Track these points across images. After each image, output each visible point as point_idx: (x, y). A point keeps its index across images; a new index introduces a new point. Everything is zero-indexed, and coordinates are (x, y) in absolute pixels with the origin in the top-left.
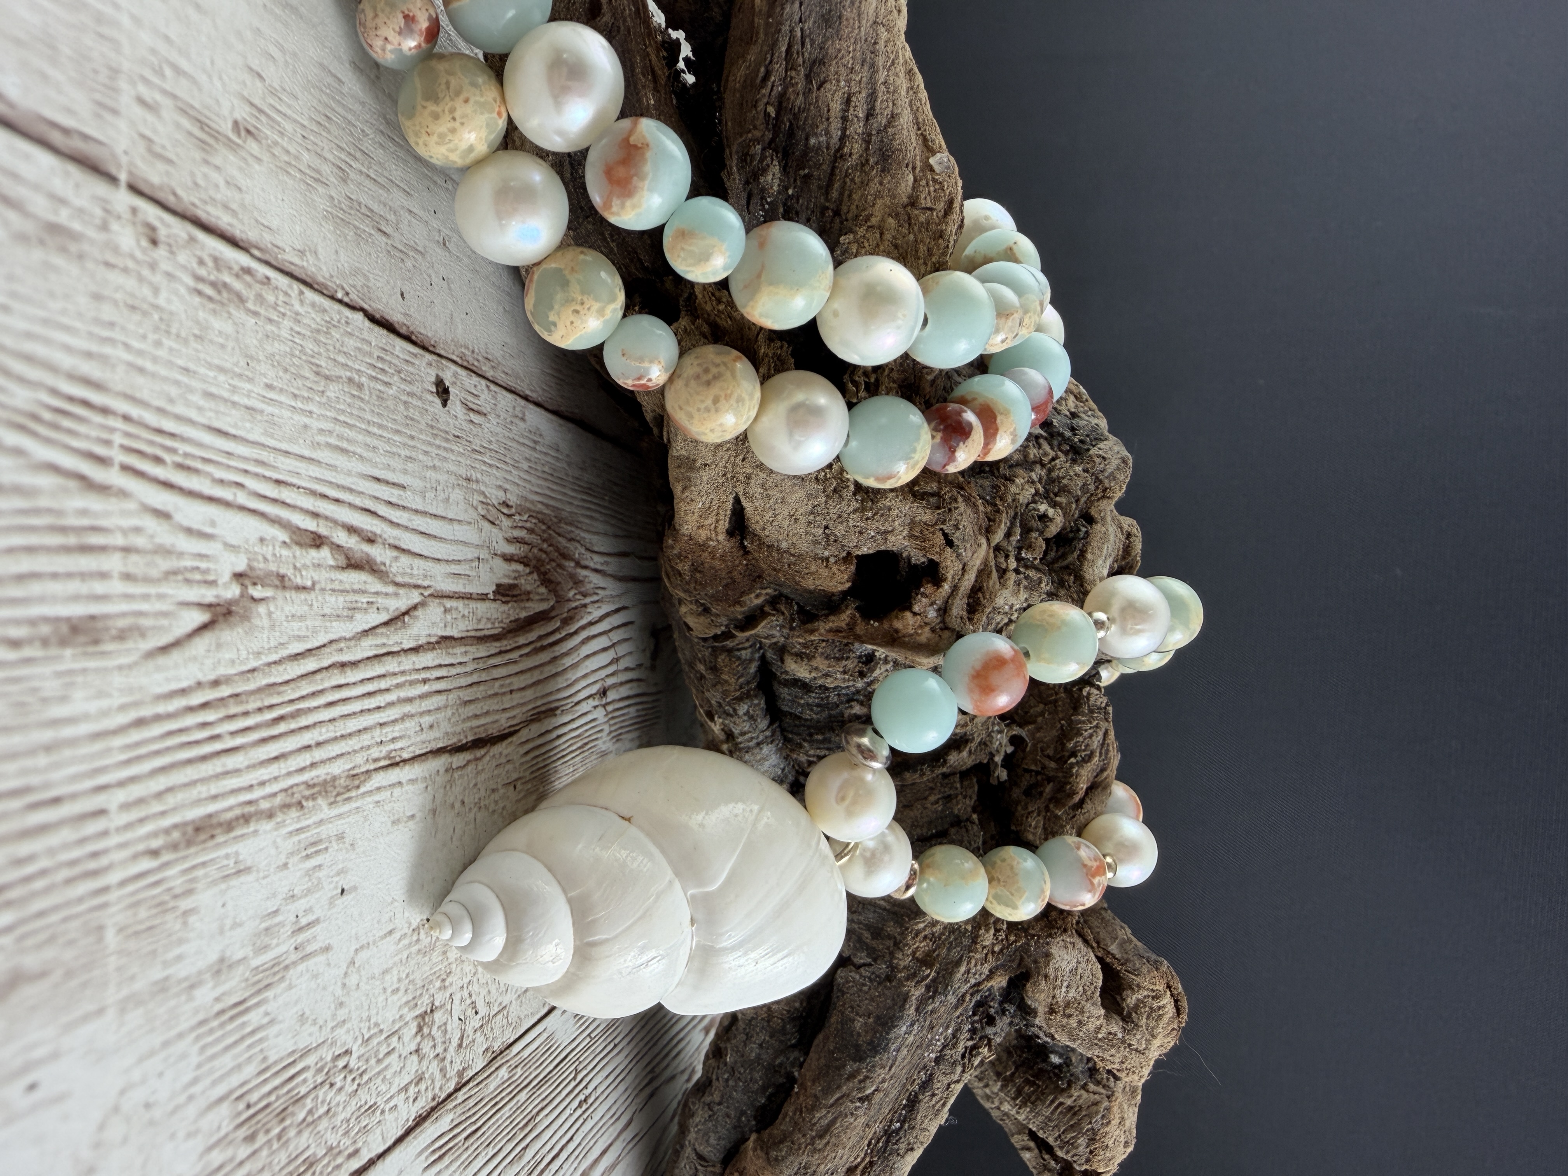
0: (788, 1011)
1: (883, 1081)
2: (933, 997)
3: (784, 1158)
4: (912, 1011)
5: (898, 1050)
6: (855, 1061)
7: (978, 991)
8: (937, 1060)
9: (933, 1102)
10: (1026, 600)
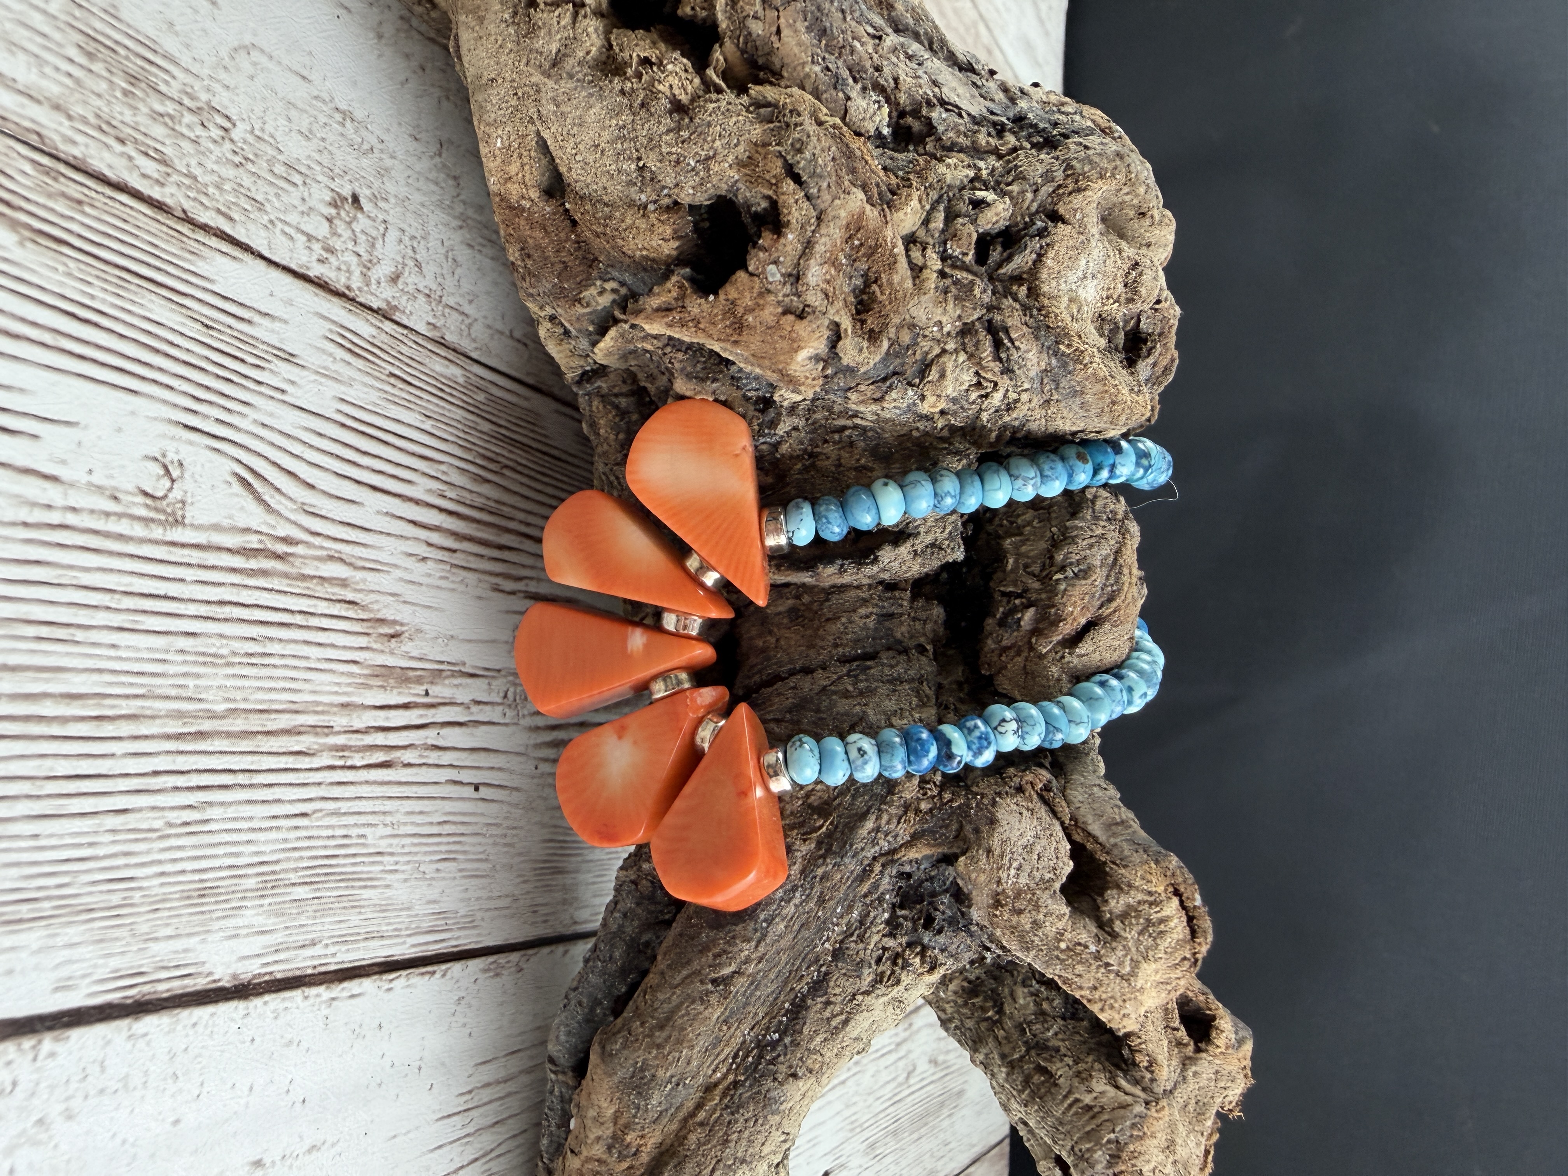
1: (747, 960)
2: (824, 857)
3: (619, 1053)
8: (838, 954)
10: (959, 317)
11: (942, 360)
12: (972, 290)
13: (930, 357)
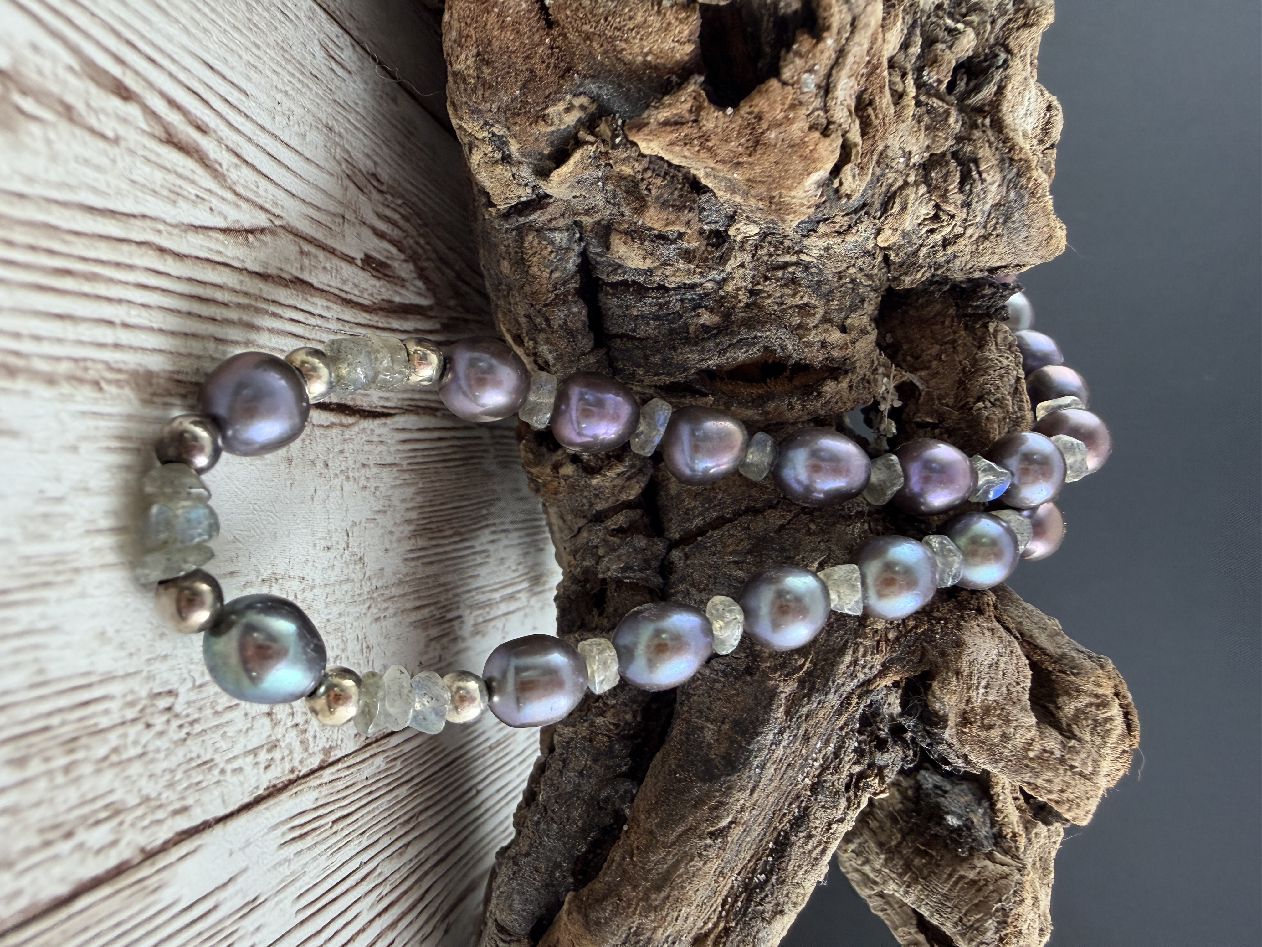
0: (617, 726)
1: (742, 810)
2: (809, 696)
3: (608, 920)
4: (780, 713)
5: (762, 767)
6: (704, 781)
7: (869, 692)
8: (815, 788)
9: (809, 847)
10: (928, 147)
11: (905, 192)
12: (946, 119)
13: (893, 189)
